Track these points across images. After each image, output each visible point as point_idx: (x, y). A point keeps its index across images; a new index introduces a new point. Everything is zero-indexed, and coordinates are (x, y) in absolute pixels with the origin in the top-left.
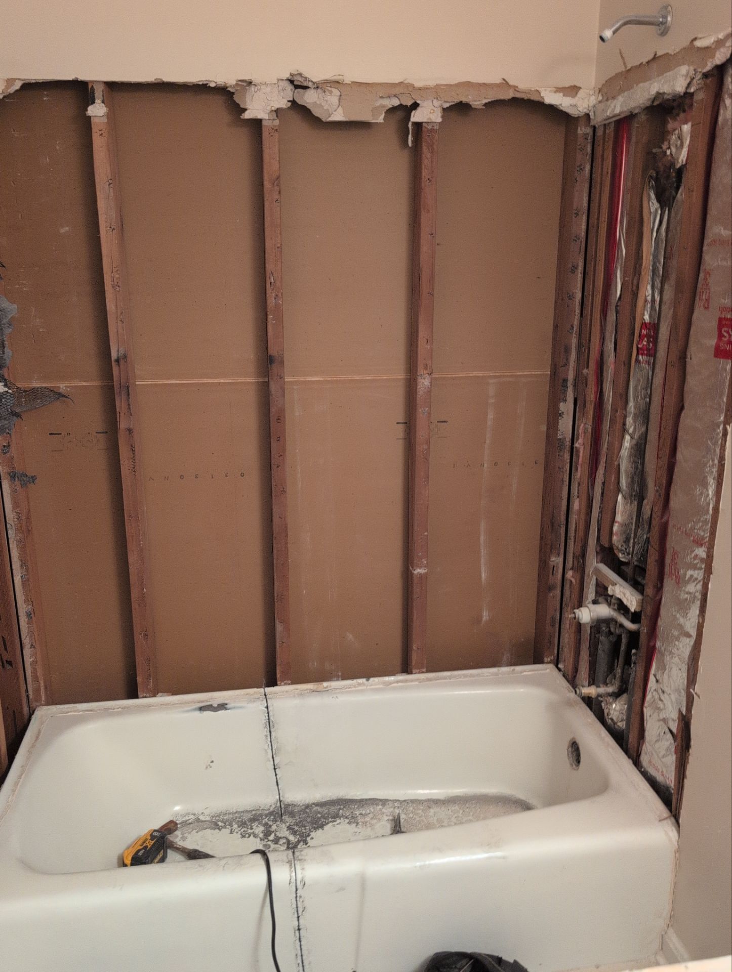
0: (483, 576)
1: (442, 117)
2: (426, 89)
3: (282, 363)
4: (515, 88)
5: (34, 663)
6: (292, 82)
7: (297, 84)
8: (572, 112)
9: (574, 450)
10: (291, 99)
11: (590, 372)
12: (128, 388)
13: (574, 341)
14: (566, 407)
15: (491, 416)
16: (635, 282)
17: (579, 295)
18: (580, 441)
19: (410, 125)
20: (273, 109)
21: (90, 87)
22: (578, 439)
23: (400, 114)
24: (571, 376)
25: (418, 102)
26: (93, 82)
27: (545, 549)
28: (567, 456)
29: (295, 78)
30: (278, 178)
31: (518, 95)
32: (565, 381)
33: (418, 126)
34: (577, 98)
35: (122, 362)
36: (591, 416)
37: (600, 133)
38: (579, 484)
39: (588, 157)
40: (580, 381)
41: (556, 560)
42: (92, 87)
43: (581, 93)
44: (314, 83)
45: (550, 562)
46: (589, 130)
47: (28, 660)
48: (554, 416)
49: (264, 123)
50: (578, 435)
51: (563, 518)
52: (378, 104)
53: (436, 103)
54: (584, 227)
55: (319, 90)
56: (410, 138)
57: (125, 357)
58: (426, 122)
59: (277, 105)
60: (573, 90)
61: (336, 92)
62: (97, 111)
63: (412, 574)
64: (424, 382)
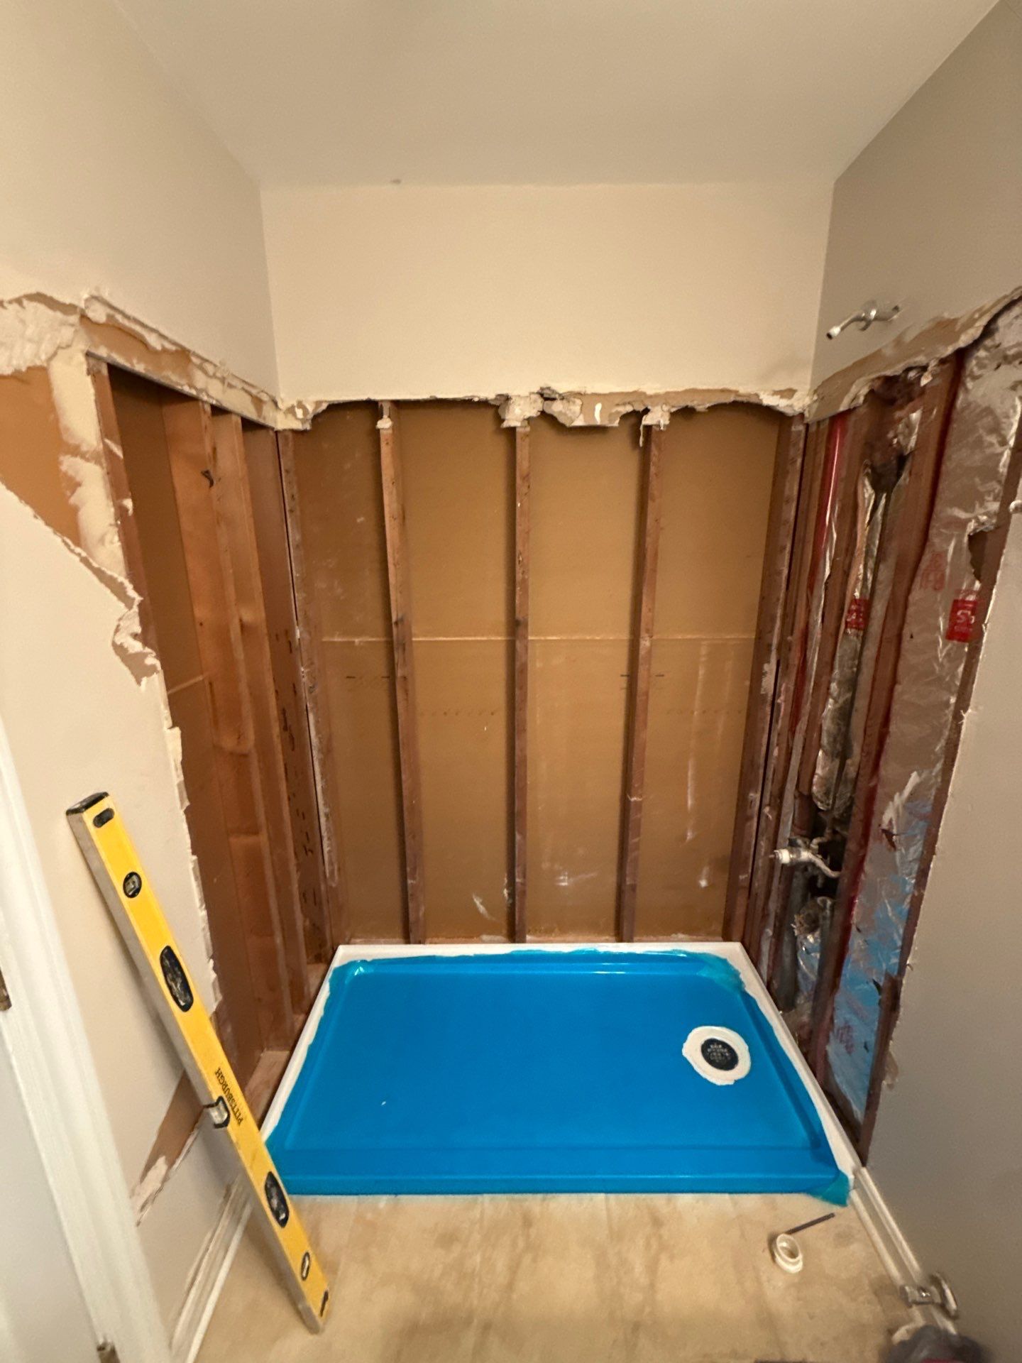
0: (690, 802)
1: (670, 420)
2: (657, 396)
3: (526, 625)
4: (736, 392)
5: (329, 852)
6: (542, 395)
7: (546, 396)
8: (789, 412)
9: (776, 705)
10: (541, 410)
11: (794, 639)
12: (404, 644)
13: (779, 612)
14: (770, 668)
15: (701, 672)
16: (847, 562)
17: (785, 572)
18: (782, 698)
19: (641, 428)
20: (526, 417)
21: (380, 404)
22: (779, 696)
23: (633, 420)
24: (775, 641)
25: (649, 407)
26: (382, 401)
27: (744, 785)
28: (768, 709)
29: (545, 392)
30: (528, 475)
31: (739, 399)
32: (770, 645)
33: (648, 428)
34: (793, 400)
35: (400, 625)
36: (793, 677)
37: (813, 429)
38: (779, 734)
39: (801, 451)
40: (784, 646)
41: (755, 796)
42: (381, 405)
43: (796, 396)
44: (560, 395)
45: (749, 797)
46: (801, 428)
47: (326, 849)
48: (757, 675)
49: (517, 430)
50: (780, 692)
51: (762, 761)
52: (614, 411)
53: (666, 408)
54: (793, 513)
55: (565, 401)
56: (641, 439)
57: (402, 620)
58: (655, 425)
59: (528, 415)
60: (789, 393)
61: (578, 402)
62: (385, 424)
63: (630, 801)
64: (645, 643)
